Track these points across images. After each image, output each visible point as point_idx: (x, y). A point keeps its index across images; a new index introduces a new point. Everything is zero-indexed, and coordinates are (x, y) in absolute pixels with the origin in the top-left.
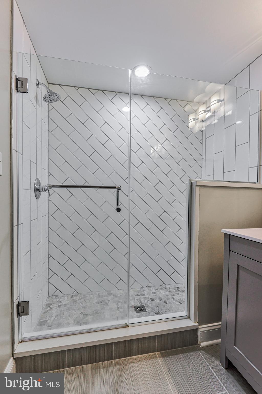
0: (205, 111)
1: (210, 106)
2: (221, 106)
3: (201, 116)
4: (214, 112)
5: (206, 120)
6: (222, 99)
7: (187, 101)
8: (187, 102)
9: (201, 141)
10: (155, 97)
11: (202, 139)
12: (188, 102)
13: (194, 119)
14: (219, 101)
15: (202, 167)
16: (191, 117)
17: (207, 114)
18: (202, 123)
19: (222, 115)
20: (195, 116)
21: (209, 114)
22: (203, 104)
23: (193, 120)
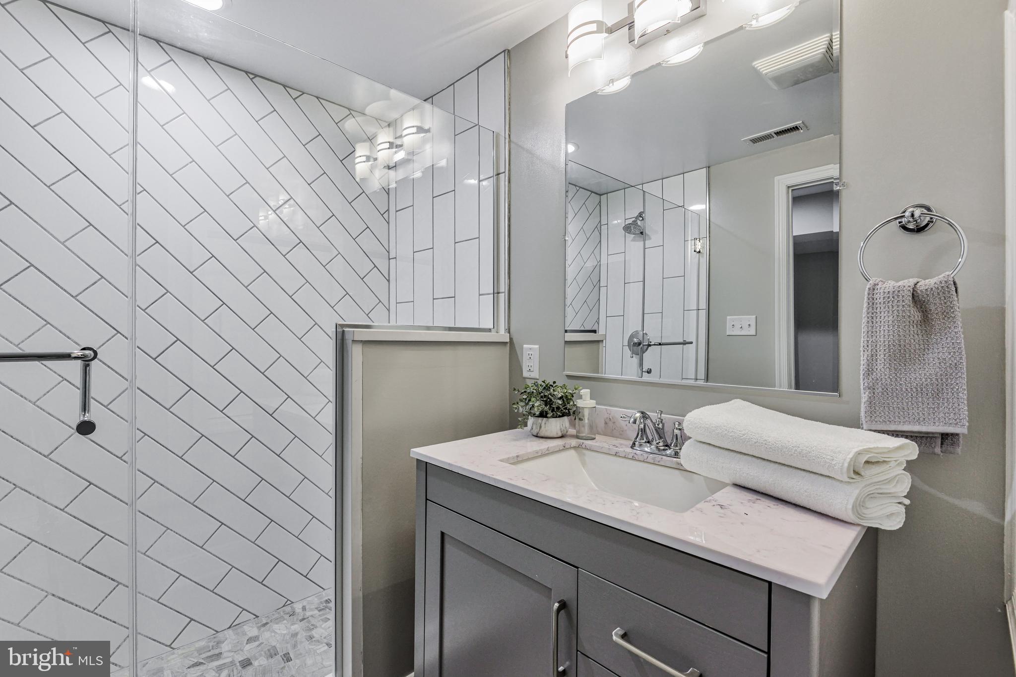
0: (391, 145)
1: (402, 135)
2: (424, 141)
3: (384, 155)
4: (412, 153)
5: (396, 166)
6: (426, 127)
7: (349, 109)
8: (347, 112)
9: (385, 215)
10: (252, 75)
11: (388, 210)
12: (351, 111)
13: (368, 158)
14: (420, 130)
15: (389, 281)
16: (362, 150)
17: (396, 152)
18: (387, 170)
19: (429, 164)
20: (371, 150)
21: (401, 155)
22: (389, 125)
23: (364, 159)
